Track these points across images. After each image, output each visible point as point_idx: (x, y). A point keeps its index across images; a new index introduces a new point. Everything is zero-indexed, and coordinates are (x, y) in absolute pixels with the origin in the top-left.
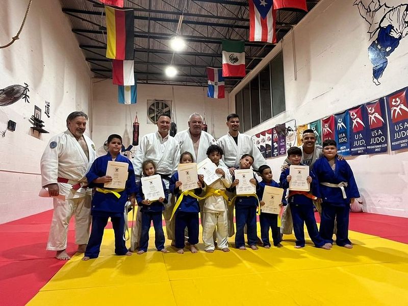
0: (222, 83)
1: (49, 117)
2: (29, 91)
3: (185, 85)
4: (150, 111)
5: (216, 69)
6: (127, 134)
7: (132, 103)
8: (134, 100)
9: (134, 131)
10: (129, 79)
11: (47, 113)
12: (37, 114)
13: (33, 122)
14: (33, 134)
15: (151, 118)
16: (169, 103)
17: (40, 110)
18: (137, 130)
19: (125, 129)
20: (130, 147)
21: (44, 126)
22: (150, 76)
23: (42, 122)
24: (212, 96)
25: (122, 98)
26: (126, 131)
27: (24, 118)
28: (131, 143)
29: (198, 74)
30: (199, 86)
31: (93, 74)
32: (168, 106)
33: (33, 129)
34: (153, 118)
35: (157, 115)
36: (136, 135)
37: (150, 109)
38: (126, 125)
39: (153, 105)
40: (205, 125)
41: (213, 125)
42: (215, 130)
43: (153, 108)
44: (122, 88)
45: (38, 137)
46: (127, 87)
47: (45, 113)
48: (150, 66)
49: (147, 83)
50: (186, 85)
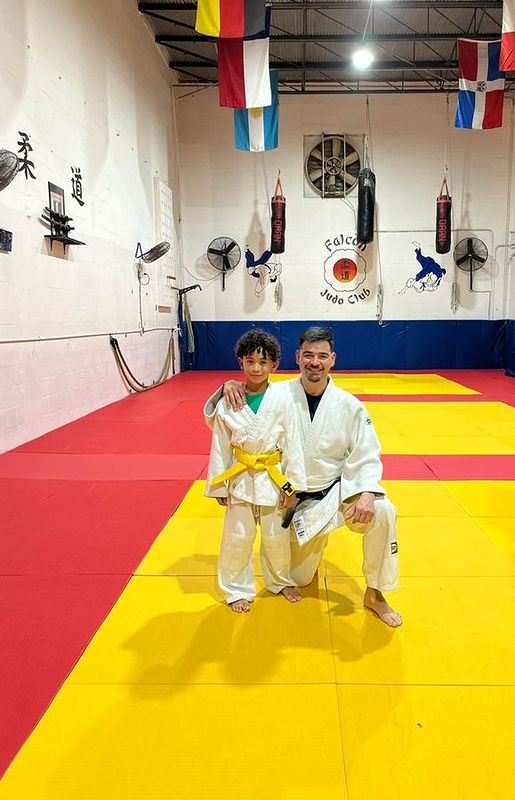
0: (498, 84)
1: (82, 204)
2: (31, 149)
3: (398, 91)
4: (312, 163)
5: (483, 45)
6: (259, 224)
7: (266, 149)
8: (272, 141)
9: (274, 219)
10: (258, 89)
11: (77, 195)
12: (55, 202)
13: (49, 223)
14: (52, 252)
15: (314, 183)
16: (356, 142)
17: (61, 192)
18: (279, 216)
19: (252, 211)
20: (266, 257)
21: (73, 229)
22: (311, 73)
23: (67, 219)
24: (468, 123)
25: (243, 135)
26: (256, 216)
27: (29, 217)
28: (268, 247)
29: (434, 57)
30: (436, 91)
31: (174, 75)
32: (354, 151)
33: (51, 238)
34: (317, 183)
35: (327, 174)
36: (279, 228)
37: (311, 158)
38: (256, 202)
39: (318, 147)
40: (445, 197)
41: (468, 195)
42: (472, 208)
43: (318, 156)
44: (242, 113)
45: (63, 255)
46: (256, 110)
47: (73, 195)
48: (310, 44)
49: (303, 92)
50: (403, 91)
